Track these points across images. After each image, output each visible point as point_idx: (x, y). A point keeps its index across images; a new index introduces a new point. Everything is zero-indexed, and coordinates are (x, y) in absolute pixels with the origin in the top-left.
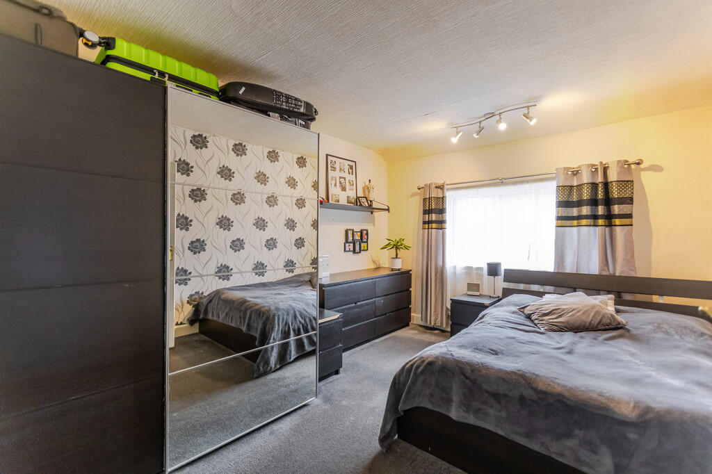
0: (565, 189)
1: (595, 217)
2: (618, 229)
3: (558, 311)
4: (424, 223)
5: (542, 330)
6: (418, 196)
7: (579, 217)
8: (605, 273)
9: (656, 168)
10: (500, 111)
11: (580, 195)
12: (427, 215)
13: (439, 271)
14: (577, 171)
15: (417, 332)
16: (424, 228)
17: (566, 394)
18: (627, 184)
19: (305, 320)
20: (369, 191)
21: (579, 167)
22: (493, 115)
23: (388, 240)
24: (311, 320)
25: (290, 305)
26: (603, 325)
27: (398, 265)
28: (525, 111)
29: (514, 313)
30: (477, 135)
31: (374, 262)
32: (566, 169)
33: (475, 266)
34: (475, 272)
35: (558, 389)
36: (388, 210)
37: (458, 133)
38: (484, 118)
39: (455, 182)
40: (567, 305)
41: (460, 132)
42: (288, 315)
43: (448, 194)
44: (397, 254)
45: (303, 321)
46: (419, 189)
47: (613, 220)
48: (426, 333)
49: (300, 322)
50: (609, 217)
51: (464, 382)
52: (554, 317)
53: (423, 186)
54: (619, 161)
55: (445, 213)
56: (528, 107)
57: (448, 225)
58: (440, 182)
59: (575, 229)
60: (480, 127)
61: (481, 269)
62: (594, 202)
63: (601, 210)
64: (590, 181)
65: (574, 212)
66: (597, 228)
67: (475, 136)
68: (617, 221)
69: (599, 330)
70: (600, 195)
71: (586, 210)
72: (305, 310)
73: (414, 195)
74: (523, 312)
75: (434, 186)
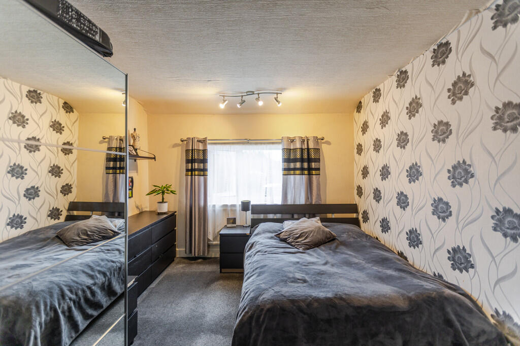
0: (288, 151)
1: (302, 169)
2: (314, 176)
3: (304, 234)
4: (187, 170)
5: (301, 250)
6: (180, 147)
7: (295, 169)
8: (308, 203)
9: (328, 143)
10: (260, 92)
11: (296, 155)
12: (190, 164)
13: (202, 210)
14: (293, 140)
15: (184, 265)
16: (187, 175)
17: (371, 304)
18: (317, 150)
19: (76, 295)
20: (134, 140)
21: (295, 137)
22: (253, 93)
23: (155, 186)
24: (84, 291)
25: (51, 282)
26: (328, 239)
27: (165, 208)
28: (275, 96)
29: (272, 238)
30: (241, 105)
31: (137, 207)
32: (288, 138)
33: (229, 204)
34: (229, 208)
35: (366, 302)
36: (154, 158)
37: (224, 101)
38: (246, 94)
39: (216, 139)
40: (306, 229)
41: (226, 100)
42: (51, 296)
43: (209, 148)
44: (163, 199)
45: (73, 297)
46: (182, 141)
47: (311, 171)
48: (192, 263)
49: (70, 299)
50: (310, 169)
51: (303, 317)
52: (303, 238)
53: (185, 138)
54: (314, 137)
55: (207, 163)
56: (277, 94)
57: (210, 173)
58: (201, 137)
59: (292, 176)
60: (242, 100)
61: (234, 206)
62: (302, 160)
63: (306, 165)
64: (300, 147)
65: (292, 165)
66: (304, 176)
67: (238, 106)
68: (314, 172)
69: (326, 243)
70: (305, 156)
71: (298, 165)
72: (74, 281)
73: (175, 145)
74: (279, 237)
75: (196, 140)
